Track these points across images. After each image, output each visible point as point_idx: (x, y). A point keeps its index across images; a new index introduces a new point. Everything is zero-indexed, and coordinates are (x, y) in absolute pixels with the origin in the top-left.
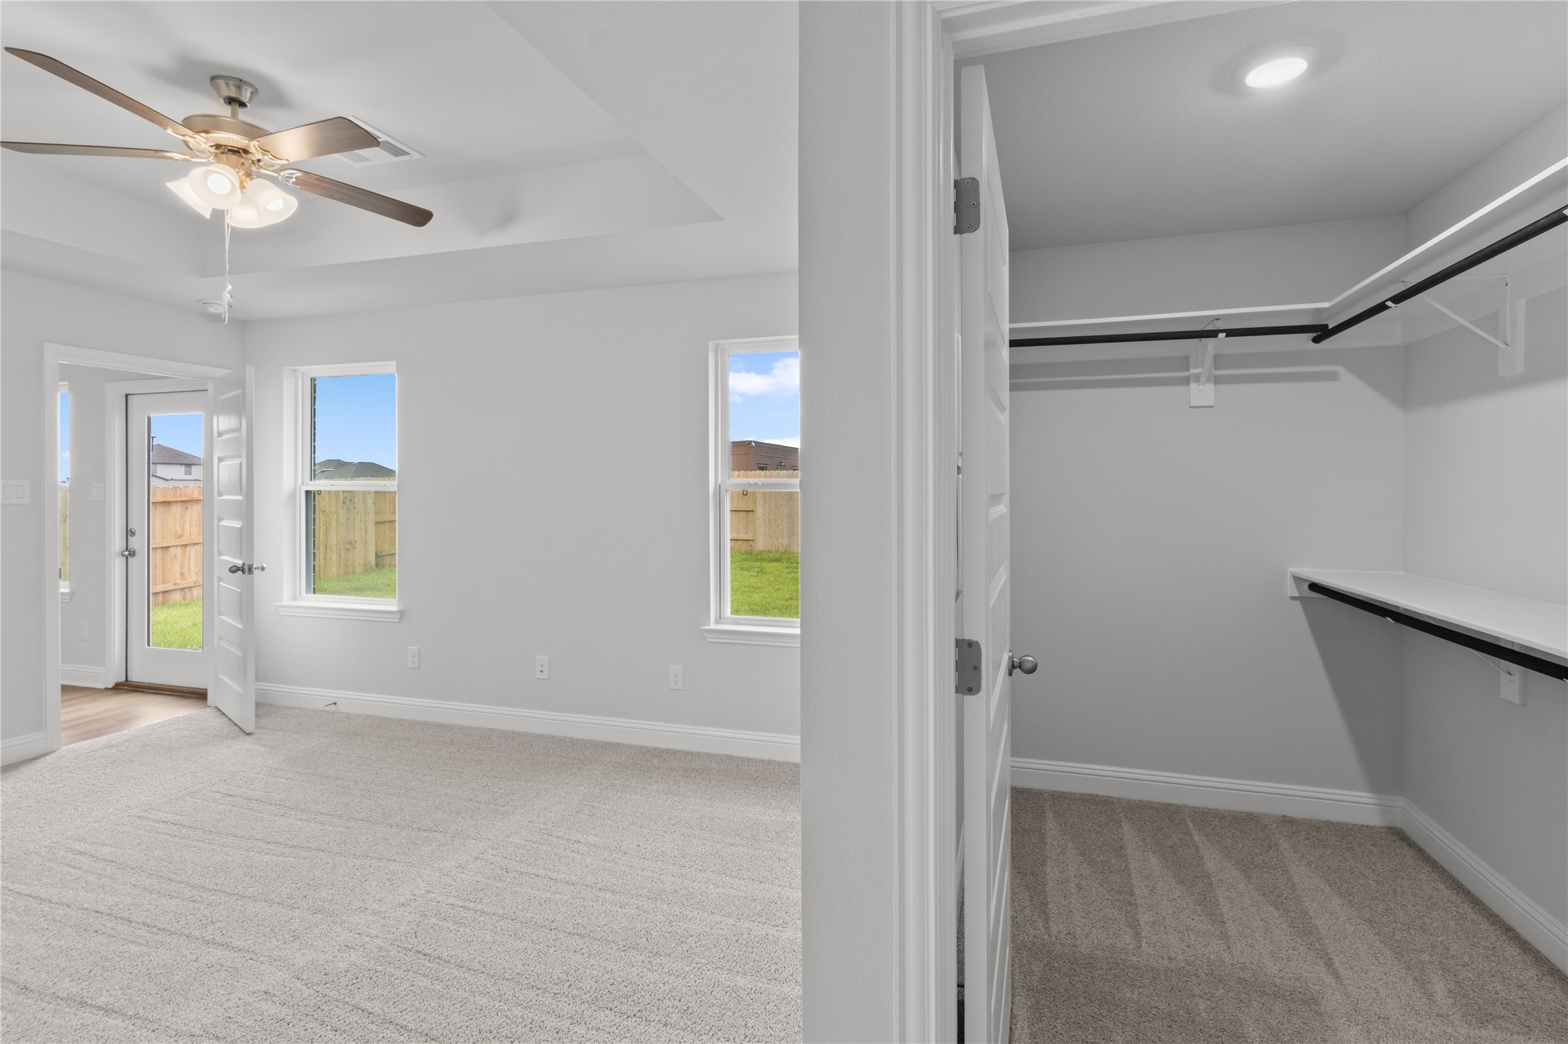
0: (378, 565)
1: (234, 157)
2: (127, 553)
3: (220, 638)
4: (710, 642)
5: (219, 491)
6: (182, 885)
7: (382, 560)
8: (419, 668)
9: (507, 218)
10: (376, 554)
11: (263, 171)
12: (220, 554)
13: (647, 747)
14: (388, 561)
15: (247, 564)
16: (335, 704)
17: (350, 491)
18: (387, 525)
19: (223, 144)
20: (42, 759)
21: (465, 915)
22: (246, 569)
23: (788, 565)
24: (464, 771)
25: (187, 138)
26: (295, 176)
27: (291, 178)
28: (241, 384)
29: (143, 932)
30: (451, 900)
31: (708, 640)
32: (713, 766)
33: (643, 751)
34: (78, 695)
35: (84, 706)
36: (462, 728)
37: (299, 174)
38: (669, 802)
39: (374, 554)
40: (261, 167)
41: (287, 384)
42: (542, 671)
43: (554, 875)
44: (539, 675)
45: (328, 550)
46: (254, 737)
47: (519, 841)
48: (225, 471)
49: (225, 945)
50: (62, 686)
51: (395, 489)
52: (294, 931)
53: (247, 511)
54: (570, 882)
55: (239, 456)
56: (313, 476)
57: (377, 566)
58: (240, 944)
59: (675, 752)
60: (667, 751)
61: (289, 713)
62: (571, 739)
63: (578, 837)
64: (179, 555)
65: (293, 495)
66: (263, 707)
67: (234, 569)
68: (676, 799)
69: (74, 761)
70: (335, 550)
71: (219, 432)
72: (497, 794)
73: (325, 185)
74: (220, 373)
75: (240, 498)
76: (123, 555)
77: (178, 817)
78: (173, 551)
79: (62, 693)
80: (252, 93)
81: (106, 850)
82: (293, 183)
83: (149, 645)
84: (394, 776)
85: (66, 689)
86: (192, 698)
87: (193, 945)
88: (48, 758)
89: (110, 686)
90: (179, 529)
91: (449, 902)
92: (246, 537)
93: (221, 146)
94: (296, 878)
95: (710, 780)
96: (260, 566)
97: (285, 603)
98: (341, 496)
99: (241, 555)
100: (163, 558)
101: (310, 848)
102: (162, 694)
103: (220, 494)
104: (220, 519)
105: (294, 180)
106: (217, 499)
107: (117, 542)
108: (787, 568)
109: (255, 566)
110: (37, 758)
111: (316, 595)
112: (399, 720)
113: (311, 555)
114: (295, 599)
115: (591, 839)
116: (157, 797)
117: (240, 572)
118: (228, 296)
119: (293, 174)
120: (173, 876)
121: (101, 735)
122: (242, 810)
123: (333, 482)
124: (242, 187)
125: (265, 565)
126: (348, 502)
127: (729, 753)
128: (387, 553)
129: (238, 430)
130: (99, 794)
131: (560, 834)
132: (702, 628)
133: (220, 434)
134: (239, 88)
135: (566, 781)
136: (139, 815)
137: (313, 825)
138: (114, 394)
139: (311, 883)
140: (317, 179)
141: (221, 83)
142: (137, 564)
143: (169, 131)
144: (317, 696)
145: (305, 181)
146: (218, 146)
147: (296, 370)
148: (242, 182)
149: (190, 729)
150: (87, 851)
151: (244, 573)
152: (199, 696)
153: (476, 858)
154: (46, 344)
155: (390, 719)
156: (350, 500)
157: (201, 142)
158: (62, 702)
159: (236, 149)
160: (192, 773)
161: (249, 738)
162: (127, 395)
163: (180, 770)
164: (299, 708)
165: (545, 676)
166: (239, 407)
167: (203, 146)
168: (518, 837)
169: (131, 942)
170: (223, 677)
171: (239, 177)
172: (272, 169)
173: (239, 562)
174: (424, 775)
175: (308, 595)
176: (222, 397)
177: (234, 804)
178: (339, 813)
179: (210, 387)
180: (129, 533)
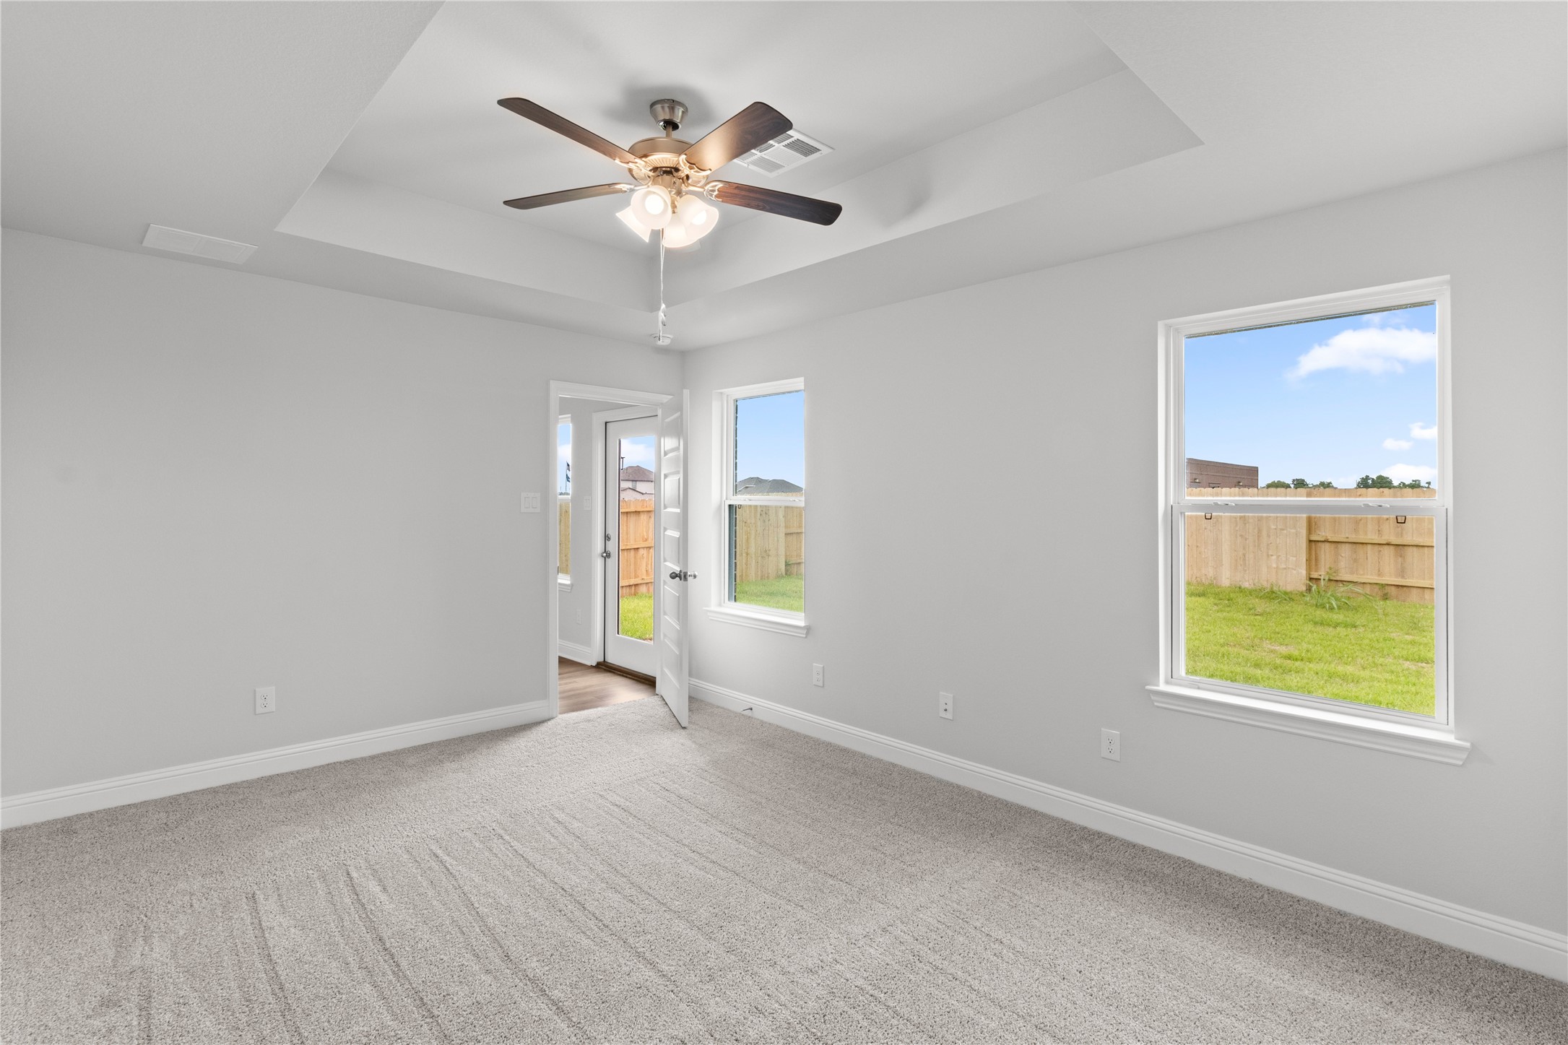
0: (788, 573)
1: (667, 177)
2: (605, 555)
3: (665, 636)
4: (1158, 707)
5: (664, 505)
6: (625, 880)
7: (790, 569)
8: (823, 686)
9: (916, 202)
10: (786, 562)
11: (692, 188)
12: (665, 561)
13: (1072, 824)
14: (795, 569)
15: (683, 571)
16: (751, 709)
17: (766, 506)
18: (795, 536)
19: (659, 166)
20: (546, 724)
21: (876, 1009)
22: (680, 576)
23: (1216, 601)
24: (868, 810)
25: (631, 165)
26: (717, 188)
27: (714, 191)
28: (679, 408)
29: (591, 924)
30: (860, 982)
31: (1156, 704)
32: (1167, 872)
33: (1067, 827)
34: (572, 669)
35: (577, 680)
36: (863, 756)
37: (720, 185)
38: (1113, 914)
39: (784, 563)
40: (689, 184)
41: (716, 406)
42: (946, 710)
43: (976, 984)
44: (943, 714)
46: (687, 731)
47: (930, 920)
48: (669, 486)
49: (652, 964)
50: (560, 658)
51: (803, 504)
52: (710, 969)
53: (683, 523)
54: (997, 1002)
55: (678, 472)
56: (736, 492)
57: (786, 574)
58: (664, 967)
59: (1110, 839)
60: (1100, 835)
61: (715, 712)
62: (979, 793)
63: (1000, 934)
64: (645, 555)
65: (720, 507)
66: (695, 702)
67: (674, 576)
68: (1122, 910)
69: (565, 729)
71: (665, 451)
72: (902, 849)
73: (743, 193)
74: (666, 399)
75: (678, 510)
76: (602, 556)
77: (628, 803)
78: (641, 551)
79: (559, 666)
80: (683, 112)
81: (576, 824)
82: (716, 196)
83: (618, 633)
84: (801, 800)
85: (563, 662)
86: (646, 684)
87: (628, 954)
88: (549, 723)
89: (594, 664)
90: (645, 534)
91: (858, 983)
92: (683, 546)
93: (657, 168)
94: (714, 901)
95: (1166, 893)
96: (692, 574)
97: (713, 608)
98: (759, 510)
99: (679, 562)
100: (635, 557)
101: (726, 868)
102: (626, 677)
103: (665, 508)
104: (665, 529)
105: (716, 193)
106: (663, 511)
107: (598, 546)
108: (1215, 604)
109: (689, 574)
110: (543, 722)
111: (737, 603)
112: (805, 737)
113: (733, 565)
114: (720, 605)
115: (1017, 942)
116: (615, 778)
117: (678, 578)
118: (663, 315)
119: (716, 186)
120: (619, 868)
121: (583, 709)
122: (675, 808)
123: (752, 497)
124: (674, 207)
125: (697, 574)
126: (764, 515)
127: (1187, 857)
128: (794, 562)
129: (677, 449)
130: (577, 765)
131: (978, 924)
132: (1148, 687)
133: (666, 454)
134: (672, 109)
135: (978, 850)
136: (601, 793)
137: (731, 841)
138: (598, 419)
139: (726, 911)
140: (737, 188)
141: (658, 107)
142: (612, 562)
143: (617, 161)
144: (736, 699)
145: (725, 192)
146: (655, 169)
147: (721, 393)
148: (673, 203)
149: (643, 714)
150: (563, 821)
151: (681, 580)
152: (648, 682)
153: (884, 930)
154: (551, 381)
155: (798, 733)
156: (766, 513)
157: (642, 167)
158: (559, 674)
159: (669, 169)
160: (640, 759)
161: (683, 732)
162: (606, 423)
163: (632, 754)
164: (723, 708)
165: (949, 715)
166: (678, 429)
167: (643, 171)
168: (929, 914)
169: (583, 932)
170: (666, 671)
171: (671, 197)
172: (699, 185)
173: (677, 569)
174: (829, 806)
175: (729, 603)
176: (666, 420)
177: (668, 799)
178: (753, 832)
179: (660, 412)
180: (607, 538)
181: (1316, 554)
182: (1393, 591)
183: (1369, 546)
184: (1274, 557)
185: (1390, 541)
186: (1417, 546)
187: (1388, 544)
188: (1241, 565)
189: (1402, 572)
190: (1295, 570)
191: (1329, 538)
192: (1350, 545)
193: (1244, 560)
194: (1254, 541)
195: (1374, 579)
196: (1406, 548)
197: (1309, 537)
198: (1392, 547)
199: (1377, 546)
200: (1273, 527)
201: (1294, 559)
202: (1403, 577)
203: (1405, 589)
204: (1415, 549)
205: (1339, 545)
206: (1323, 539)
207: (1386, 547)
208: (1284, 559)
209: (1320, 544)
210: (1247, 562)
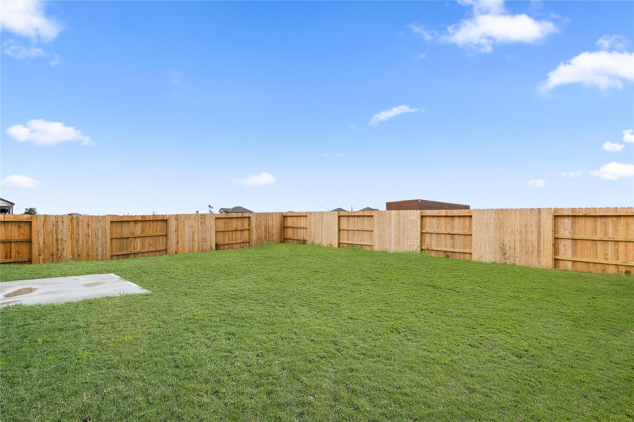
0: (217, 249)
14: (221, 247)
18: (221, 232)
39: (215, 244)
45: (194, 242)
70: (197, 241)
128: (220, 244)
181: (424, 238)
182: (450, 254)
183: (442, 235)
184: (409, 240)
185: (449, 232)
186: (458, 234)
187: (448, 234)
188: (398, 244)
189: (453, 246)
190: (416, 245)
191: (428, 231)
192: (436, 234)
193: (399, 241)
194: (403, 233)
195: (444, 249)
196: (455, 235)
197: (421, 231)
198: (450, 235)
199: (445, 235)
200: (409, 227)
201: (416, 240)
202: (453, 248)
203: (454, 253)
204: (458, 235)
205: (432, 234)
206: (426, 232)
207: (448, 235)
208: (413, 241)
209: (425, 234)
210: (400, 242)
